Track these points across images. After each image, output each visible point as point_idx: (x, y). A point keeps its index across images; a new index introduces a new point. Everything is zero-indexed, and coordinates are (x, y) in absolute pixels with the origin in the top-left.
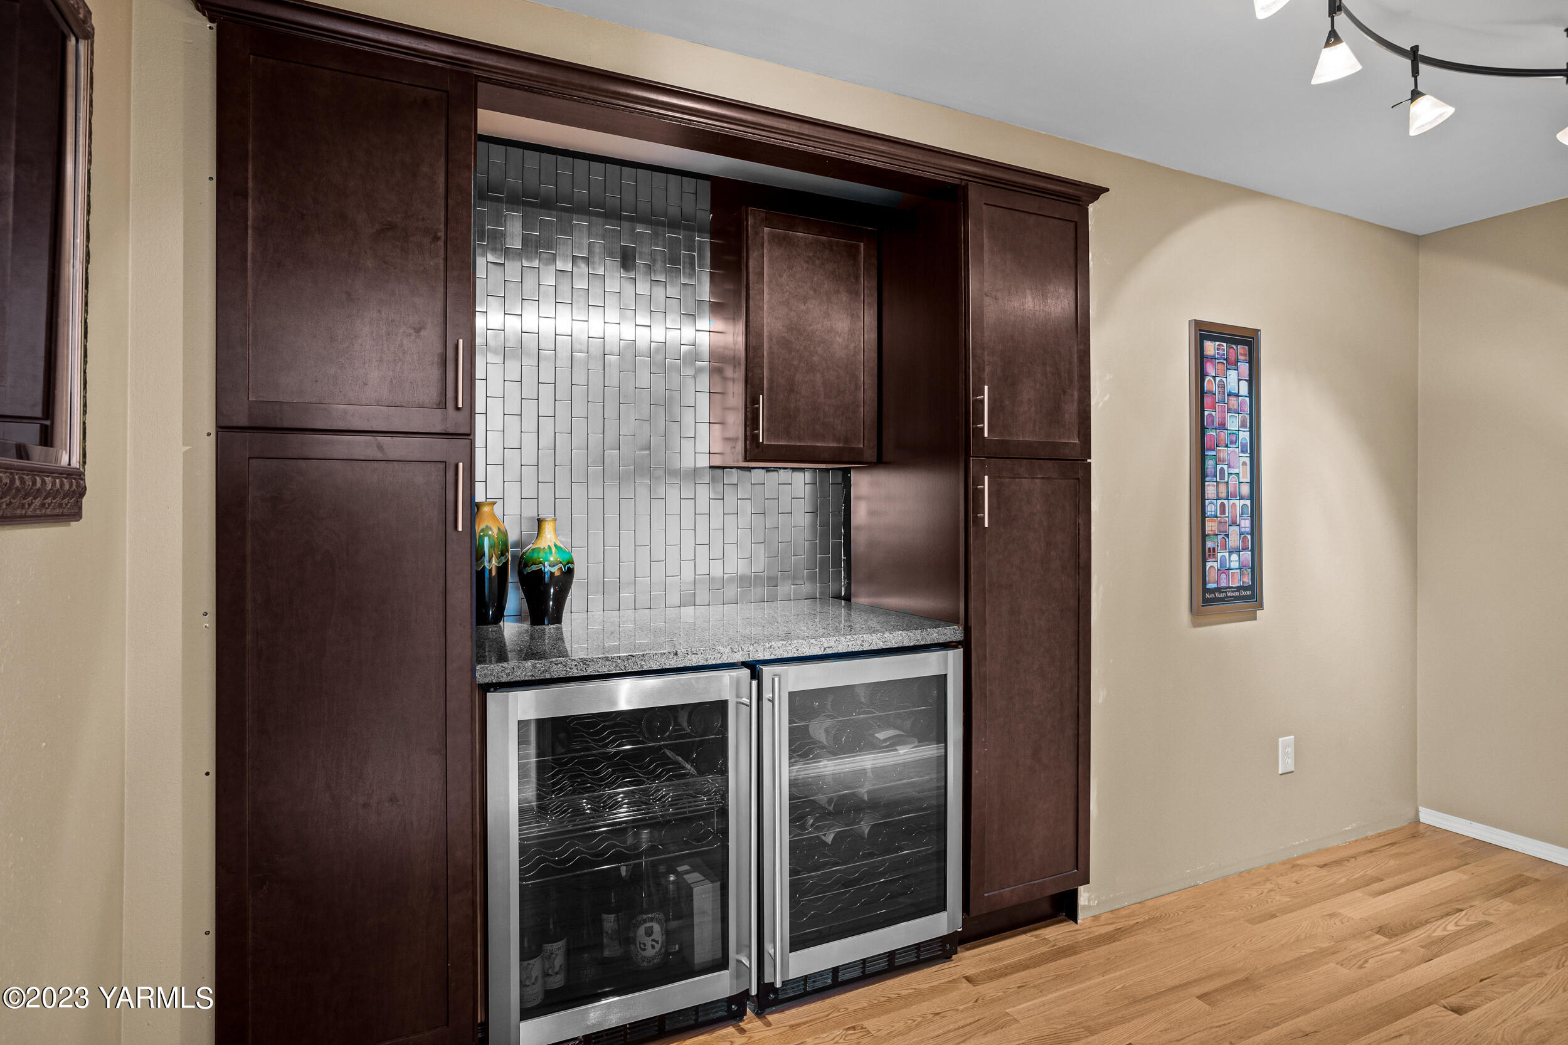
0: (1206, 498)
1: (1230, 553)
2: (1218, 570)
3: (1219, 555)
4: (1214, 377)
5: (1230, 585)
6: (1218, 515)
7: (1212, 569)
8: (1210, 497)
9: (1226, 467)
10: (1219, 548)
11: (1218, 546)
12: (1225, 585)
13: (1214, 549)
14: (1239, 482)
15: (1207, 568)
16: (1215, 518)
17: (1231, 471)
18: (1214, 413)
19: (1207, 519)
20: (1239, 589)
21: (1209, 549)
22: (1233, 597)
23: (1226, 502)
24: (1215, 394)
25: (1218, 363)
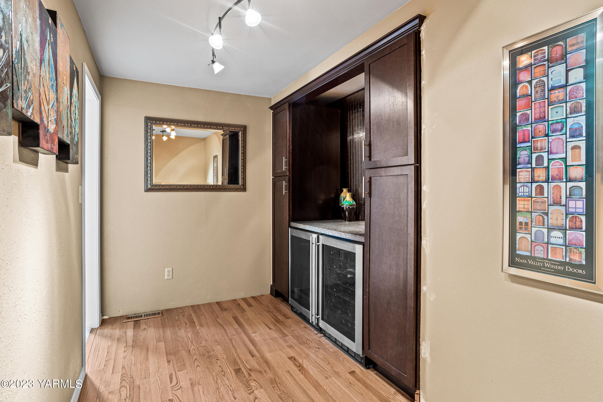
0: (517, 181)
1: (550, 229)
2: (532, 241)
3: (534, 230)
4: (530, 82)
5: (549, 258)
6: (533, 195)
7: (524, 241)
8: (522, 180)
9: (545, 155)
10: (534, 223)
11: (532, 221)
12: (542, 256)
13: (526, 224)
14: (566, 166)
15: (517, 240)
16: (530, 198)
17: (551, 157)
18: (529, 112)
19: (518, 198)
20: (562, 263)
21: (521, 223)
22: (553, 269)
23: (545, 185)
24: (531, 95)
25: (534, 68)
